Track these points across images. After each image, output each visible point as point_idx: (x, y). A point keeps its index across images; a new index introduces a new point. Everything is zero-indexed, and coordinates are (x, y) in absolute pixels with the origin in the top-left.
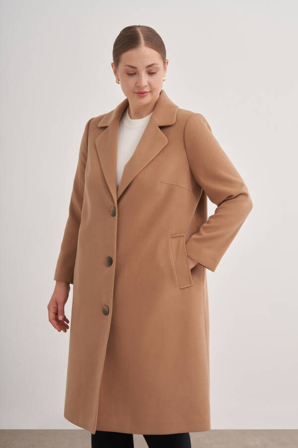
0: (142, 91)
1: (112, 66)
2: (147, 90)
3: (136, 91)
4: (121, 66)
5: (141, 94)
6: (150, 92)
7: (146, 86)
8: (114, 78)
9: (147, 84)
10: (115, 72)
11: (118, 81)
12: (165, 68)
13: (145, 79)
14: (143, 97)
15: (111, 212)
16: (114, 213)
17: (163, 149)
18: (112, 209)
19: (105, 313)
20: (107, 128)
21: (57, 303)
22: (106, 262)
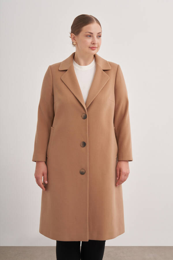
15: (82, 117)
16: (85, 117)
17: (108, 82)
18: (84, 115)
19: (82, 173)
20: (68, 71)
21: (44, 174)
22: (81, 145)
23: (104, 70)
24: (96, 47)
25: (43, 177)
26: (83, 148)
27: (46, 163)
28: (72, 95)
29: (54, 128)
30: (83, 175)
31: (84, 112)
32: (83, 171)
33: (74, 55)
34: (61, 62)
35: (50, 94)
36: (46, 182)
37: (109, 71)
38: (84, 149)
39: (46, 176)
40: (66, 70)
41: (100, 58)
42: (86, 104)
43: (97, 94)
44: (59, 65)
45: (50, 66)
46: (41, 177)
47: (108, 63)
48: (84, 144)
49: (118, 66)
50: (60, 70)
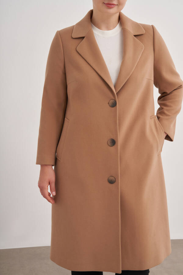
5: (109, 5)
6: (117, 5)
14: (110, 8)
15: (110, 104)
16: (114, 105)
18: (111, 101)
20: (85, 38)
21: (50, 183)
22: (109, 143)
23: (135, 36)
24: (114, 4)
25: (49, 186)
26: (112, 147)
28: (95, 73)
29: (69, 120)
30: (112, 185)
31: (112, 97)
32: (112, 178)
33: (91, 13)
34: (74, 26)
35: (61, 72)
37: (141, 36)
38: (112, 149)
39: (53, 185)
40: (83, 38)
41: (127, 18)
42: (115, 87)
43: (131, 73)
44: (70, 30)
45: (58, 31)
46: (47, 187)
47: (140, 25)
48: (113, 142)
50: (74, 37)
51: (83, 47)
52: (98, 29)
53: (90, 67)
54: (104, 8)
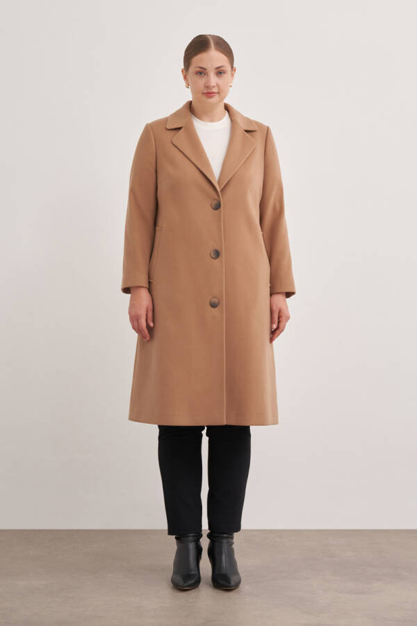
0: (210, 91)
1: (182, 71)
2: (215, 90)
3: (205, 91)
4: (192, 69)
5: (209, 94)
6: (218, 93)
7: (214, 87)
8: (184, 83)
9: (215, 85)
10: (185, 78)
11: (188, 86)
12: (232, 75)
13: (214, 80)
14: (211, 97)
15: (213, 206)
16: (217, 207)
17: (253, 150)
18: (215, 202)
19: (214, 305)
20: (182, 129)
21: (148, 310)
22: (212, 255)
23: (247, 131)
24: (214, 93)
26: (215, 260)
27: (150, 290)
28: (195, 168)
30: (216, 309)
31: (216, 197)
32: (215, 300)
33: (190, 104)
36: (152, 325)
37: (255, 133)
39: (151, 314)
40: (180, 128)
42: (219, 183)
43: (237, 169)
44: (165, 121)
45: (148, 123)
47: (253, 122)
48: (217, 254)
49: (268, 128)
50: (169, 128)
51: (180, 138)
52: (198, 120)
53: (187, 161)
54: (204, 98)
